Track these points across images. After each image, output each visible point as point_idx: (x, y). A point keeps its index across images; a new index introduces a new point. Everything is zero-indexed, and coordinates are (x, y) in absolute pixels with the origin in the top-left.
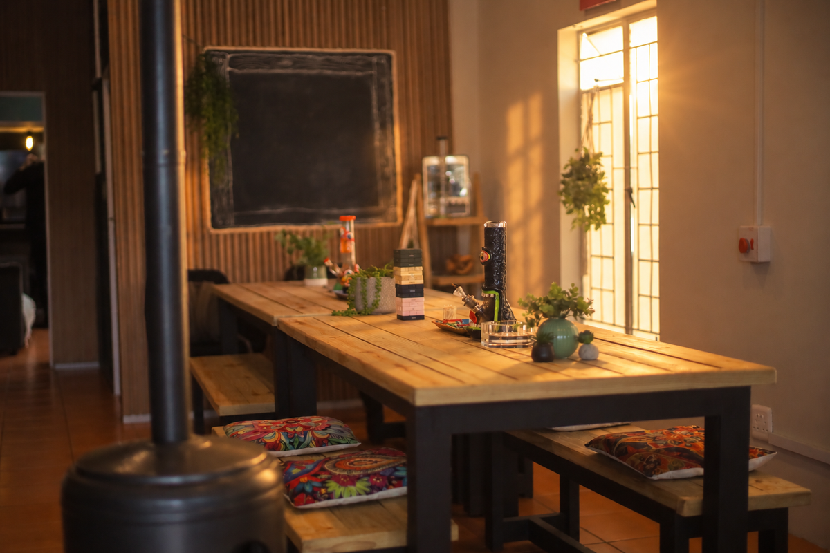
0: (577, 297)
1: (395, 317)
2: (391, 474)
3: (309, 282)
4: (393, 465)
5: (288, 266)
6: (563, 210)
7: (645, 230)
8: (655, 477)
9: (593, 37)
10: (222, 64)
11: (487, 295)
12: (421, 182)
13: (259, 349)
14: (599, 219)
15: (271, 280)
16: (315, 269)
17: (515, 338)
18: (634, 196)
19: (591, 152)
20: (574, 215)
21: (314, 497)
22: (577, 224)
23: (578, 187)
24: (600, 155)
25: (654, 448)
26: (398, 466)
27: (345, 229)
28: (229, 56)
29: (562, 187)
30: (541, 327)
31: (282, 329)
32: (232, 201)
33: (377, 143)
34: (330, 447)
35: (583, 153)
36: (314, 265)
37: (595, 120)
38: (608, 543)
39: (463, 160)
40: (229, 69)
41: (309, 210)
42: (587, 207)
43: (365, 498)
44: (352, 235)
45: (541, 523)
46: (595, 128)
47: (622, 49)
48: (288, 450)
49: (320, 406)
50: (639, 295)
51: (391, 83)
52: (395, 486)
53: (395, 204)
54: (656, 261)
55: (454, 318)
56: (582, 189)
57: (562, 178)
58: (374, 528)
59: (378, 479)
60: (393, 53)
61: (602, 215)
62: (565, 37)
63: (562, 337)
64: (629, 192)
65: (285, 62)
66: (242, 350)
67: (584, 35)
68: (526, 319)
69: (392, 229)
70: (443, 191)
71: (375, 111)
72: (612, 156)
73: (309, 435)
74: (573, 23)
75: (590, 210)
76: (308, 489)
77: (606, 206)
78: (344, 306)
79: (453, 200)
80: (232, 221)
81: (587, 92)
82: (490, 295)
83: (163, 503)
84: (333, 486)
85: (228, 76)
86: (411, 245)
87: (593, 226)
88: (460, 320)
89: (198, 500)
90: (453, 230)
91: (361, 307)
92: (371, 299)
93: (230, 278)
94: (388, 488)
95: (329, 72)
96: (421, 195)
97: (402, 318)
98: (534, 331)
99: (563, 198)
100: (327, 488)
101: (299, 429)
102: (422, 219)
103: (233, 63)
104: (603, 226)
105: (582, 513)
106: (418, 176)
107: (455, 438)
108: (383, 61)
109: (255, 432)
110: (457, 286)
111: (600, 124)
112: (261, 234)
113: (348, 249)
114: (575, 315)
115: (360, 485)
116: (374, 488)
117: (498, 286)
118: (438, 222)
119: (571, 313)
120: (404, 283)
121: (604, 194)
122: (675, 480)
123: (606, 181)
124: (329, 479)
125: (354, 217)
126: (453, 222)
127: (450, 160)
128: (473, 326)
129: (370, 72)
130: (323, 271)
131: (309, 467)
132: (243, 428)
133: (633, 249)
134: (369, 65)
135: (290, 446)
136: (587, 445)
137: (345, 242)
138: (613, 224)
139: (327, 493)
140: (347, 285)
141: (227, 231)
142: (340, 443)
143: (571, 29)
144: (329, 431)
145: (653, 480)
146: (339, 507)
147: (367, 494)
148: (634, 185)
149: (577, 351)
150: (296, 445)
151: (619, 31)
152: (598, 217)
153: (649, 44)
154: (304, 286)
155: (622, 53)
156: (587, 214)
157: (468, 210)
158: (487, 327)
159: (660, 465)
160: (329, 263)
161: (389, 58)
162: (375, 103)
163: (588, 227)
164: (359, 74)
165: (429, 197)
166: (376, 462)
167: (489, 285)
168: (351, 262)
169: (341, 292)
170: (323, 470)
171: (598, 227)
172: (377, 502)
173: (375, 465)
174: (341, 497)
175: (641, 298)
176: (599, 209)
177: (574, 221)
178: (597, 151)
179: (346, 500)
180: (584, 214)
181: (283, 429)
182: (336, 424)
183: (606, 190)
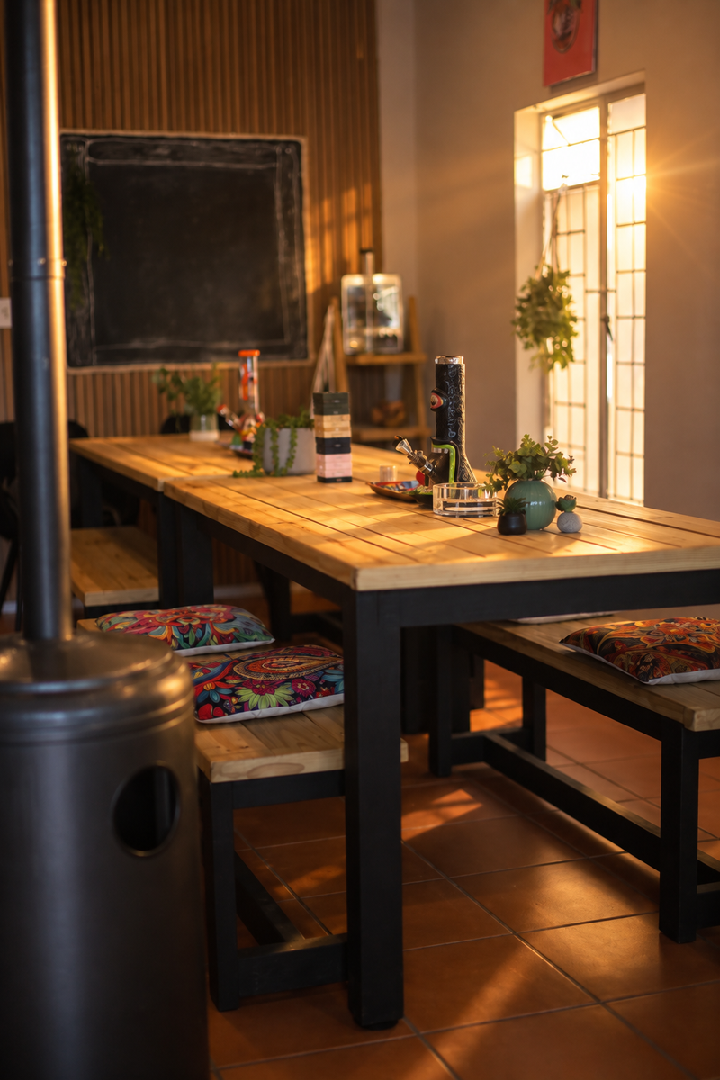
0: (555, 452)
1: (314, 478)
2: (320, 679)
3: (195, 436)
4: (321, 668)
5: (165, 415)
6: (520, 344)
7: (625, 371)
8: (651, 682)
9: (559, 121)
10: (78, 154)
11: (440, 451)
12: (340, 308)
13: (131, 520)
14: (565, 355)
15: (143, 433)
16: (203, 419)
17: (475, 505)
18: (612, 326)
19: (555, 270)
20: (534, 351)
21: (222, 708)
22: (537, 362)
23: (537, 313)
24: (567, 274)
25: (649, 645)
26: (328, 668)
27: (246, 369)
28: (89, 143)
29: (518, 314)
30: (509, 491)
31: (169, 494)
32: (93, 332)
33: (282, 259)
34: (234, 645)
35: (545, 272)
36: (201, 414)
37: (562, 228)
38: (583, 765)
39: (395, 279)
40: (88, 159)
41: (193, 344)
42: (549, 342)
43: (285, 709)
44: (255, 375)
45: (497, 739)
46: (562, 240)
47: (599, 136)
48: (182, 648)
49: (218, 592)
50: (616, 453)
51: (300, 180)
52: (325, 694)
53: (305, 337)
54: (639, 410)
55: (395, 479)
56: (544, 317)
57: (517, 303)
58: (300, 747)
59: (303, 686)
60: (304, 141)
61: (568, 350)
62: (524, 119)
63: (536, 503)
64: (605, 320)
65: (160, 151)
66: (108, 523)
67: (549, 118)
68: (491, 480)
69: (301, 369)
70: (369, 320)
71: (279, 216)
72: (584, 275)
73: (208, 629)
74: (534, 103)
75: (554, 343)
76: (216, 698)
77: (573, 339)
78: (248, 466)
79: (383, 331)
80: (95, 357)
81: (551, 192)
82: (443, 450)
83: (43, 717)
84: (246, 694)
85: (87, 169)
86: (326, 388)
87: (557, 365)
88: (402, 483)
89: (86, 713)
90: (380, 370)
91: (270, 465)
92: (283, 455)
93: (91, 431)
94: (316, 697)
95: (218, 165)
96: (340, 324)
97: (323, 481)
98: (500, 496)
99: (518, 328)
100: (238, 697)
101: (196, 622)
102: (340, 356)
103: (92, 152)
104: (571, 365)
105: (550, 728)
106: (335, 301)
107: (404, 631)
108: (290, 151)
109: (139, 625)
110: (401, 439)
111: (569, 233)
112: (132, 374)
113: (250, 394)
114: (553, 476)
115: (283, 692)
116: (298, 697)
117: (453, 439)
118: (362, 360)
119: (548, 473)
120: (327, 435)
121: (571, 324)
122: (676, 684)
123: (575, 308)
124: (238, 685)
125: (257, 353)
126: (381, 360)
127: (378, 279)
128: (422, 490)
129: (274, 165)
130: (214, 421)
131: (214, 670)
132: (123, 621)
133: (610, 393)
134: (273, 156)
135: (183, 644)
136: (562, 642)
137: (246, 385)
138: (585, 362)
139: (238, 704)
140: (251, 438)
141: (87, 371)
142: (247, 640)
143: (531, 110)
144: (234, 623)
145: (649, 685)
146: (256, 720)
147: (290, 704)
148: (611, 313)
149: (555, 520)
150: (191, 642)
151: (594, 114)
152: (564, 354)
153: (633, 130)
154: (188, 441)
155: (598, 142)
156: (550, 349)
157: (400, 346)
158: (439, 492)
159: (657, 666)
160: (224, 411)
161: (298, 145)
162: (279, 204)
163: (551, 367)
164: (260, 167)
165: (351, 328)
166: (299, 663)
167: (441, 437)
168: (254, 409)
169: (240, 448)
170: (232, 673)
171: (564, 365)
172: (301, 713)
173: (297, 667)
174: (256, 708)
175: (619, 457)
176: (565, 343)
177: (533, 359)
178: (563, 269)
179: (264, 712)
180: (546, 349)
181: (175, 621)
182: (244, 615)
183: (574, 319)
